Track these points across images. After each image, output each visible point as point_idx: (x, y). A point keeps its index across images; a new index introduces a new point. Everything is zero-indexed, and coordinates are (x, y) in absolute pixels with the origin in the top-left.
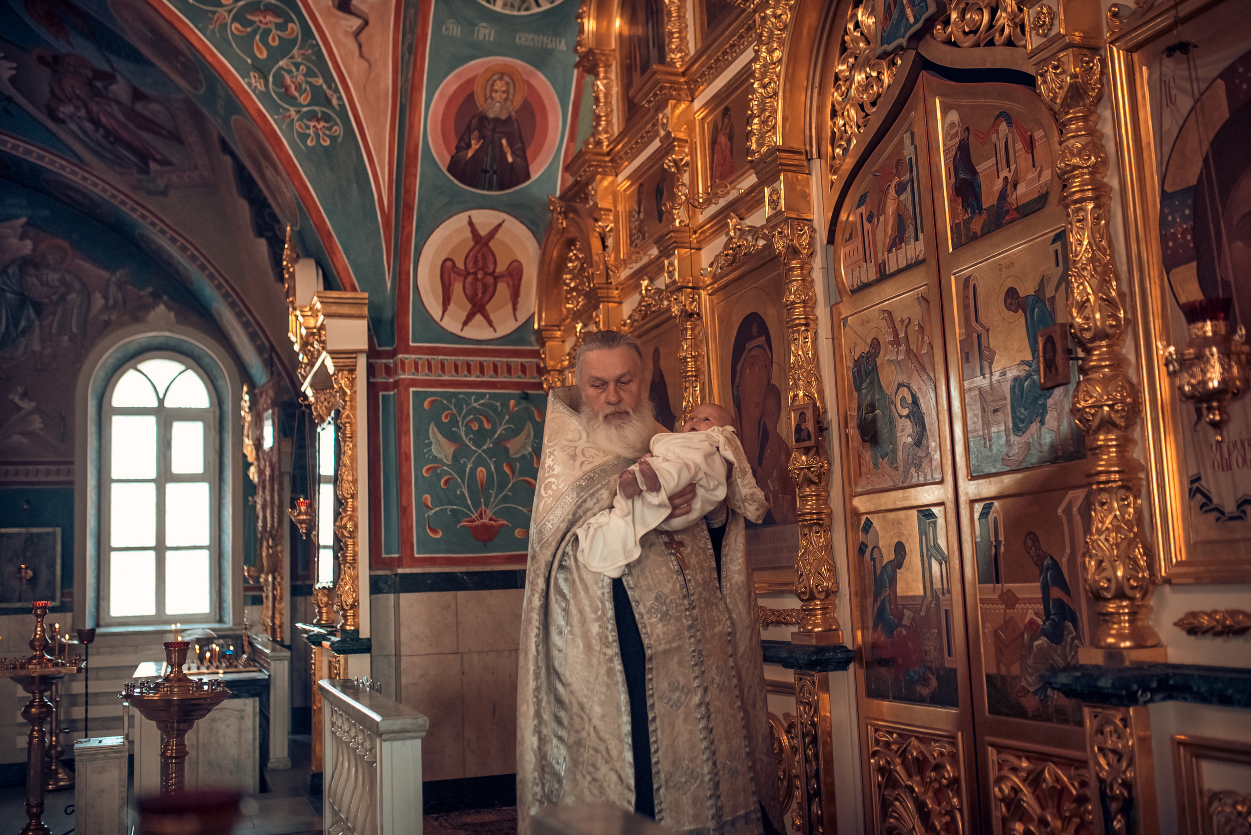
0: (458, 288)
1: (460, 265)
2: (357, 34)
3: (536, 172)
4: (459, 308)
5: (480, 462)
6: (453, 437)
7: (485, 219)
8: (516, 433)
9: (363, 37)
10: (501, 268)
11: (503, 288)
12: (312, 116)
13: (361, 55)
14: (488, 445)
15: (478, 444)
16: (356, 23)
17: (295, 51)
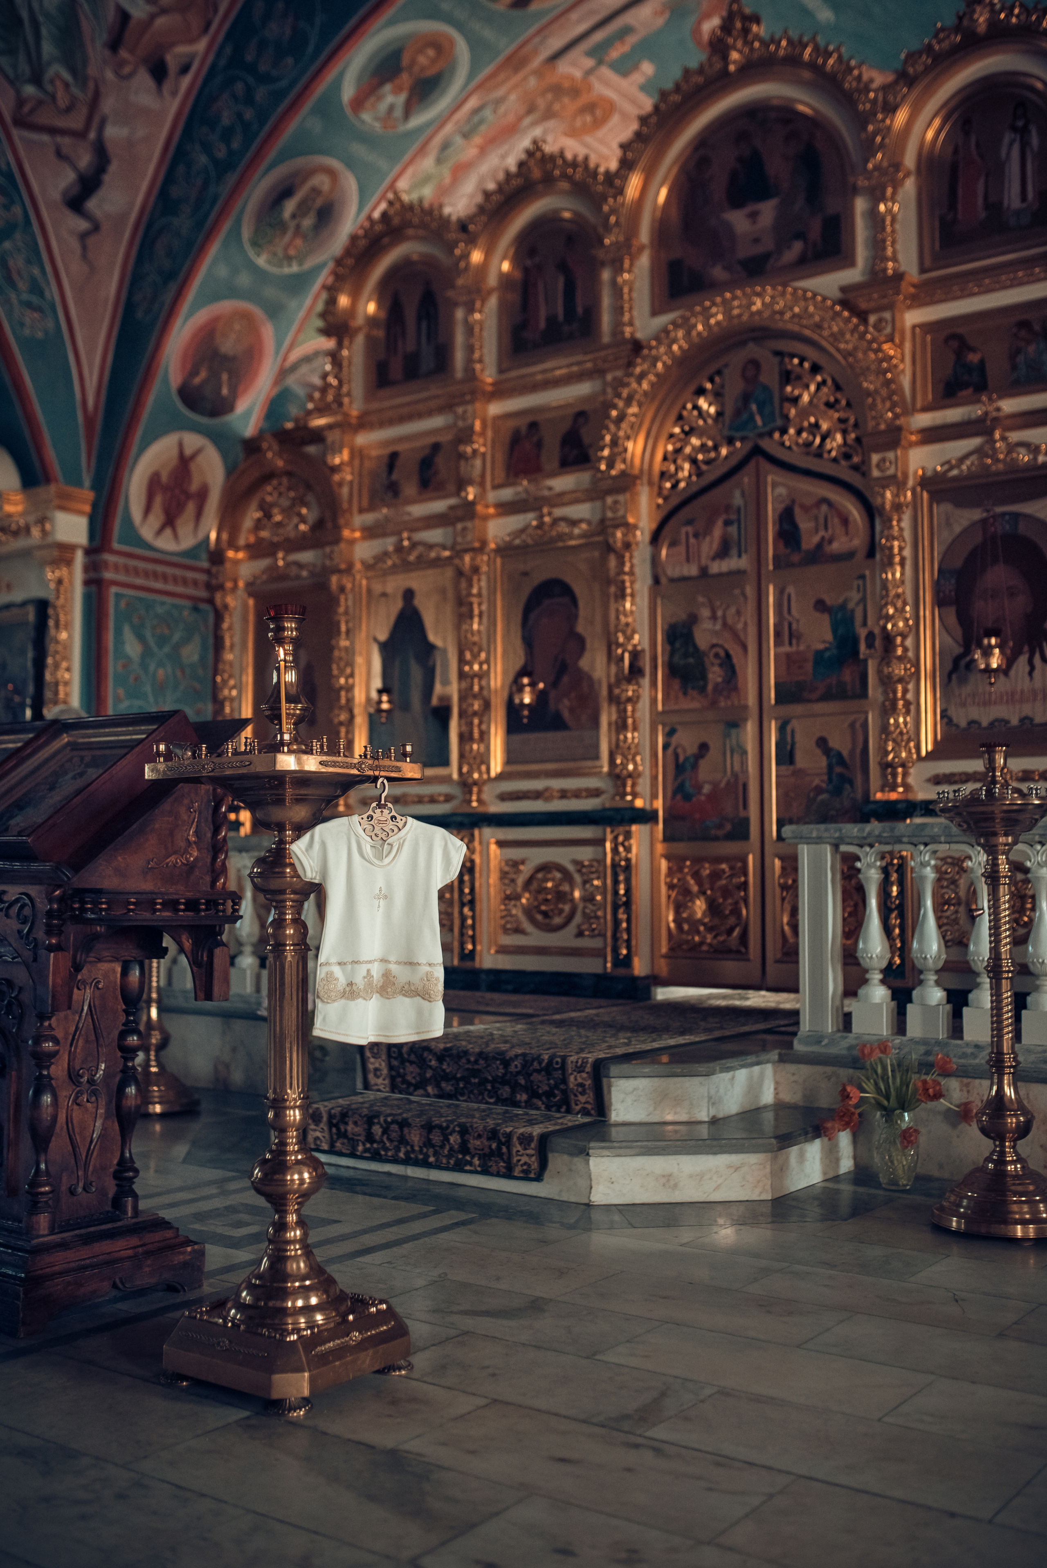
0: (158, 501)
1: (164, 478)
2: (83, 237)
3: (241, 406)
4: (156, 519)
5: (160, 664)
6: (141, 638)
7: (192, 441)
8: (186, 640)
9: (91, 241)
10: (194, 487)
11: (191, 508)
12: (29, 305)
13: (84, 256)
14: (167, 649)
15: (160, 646)
16: (83, 225)
17: (18, 236)
